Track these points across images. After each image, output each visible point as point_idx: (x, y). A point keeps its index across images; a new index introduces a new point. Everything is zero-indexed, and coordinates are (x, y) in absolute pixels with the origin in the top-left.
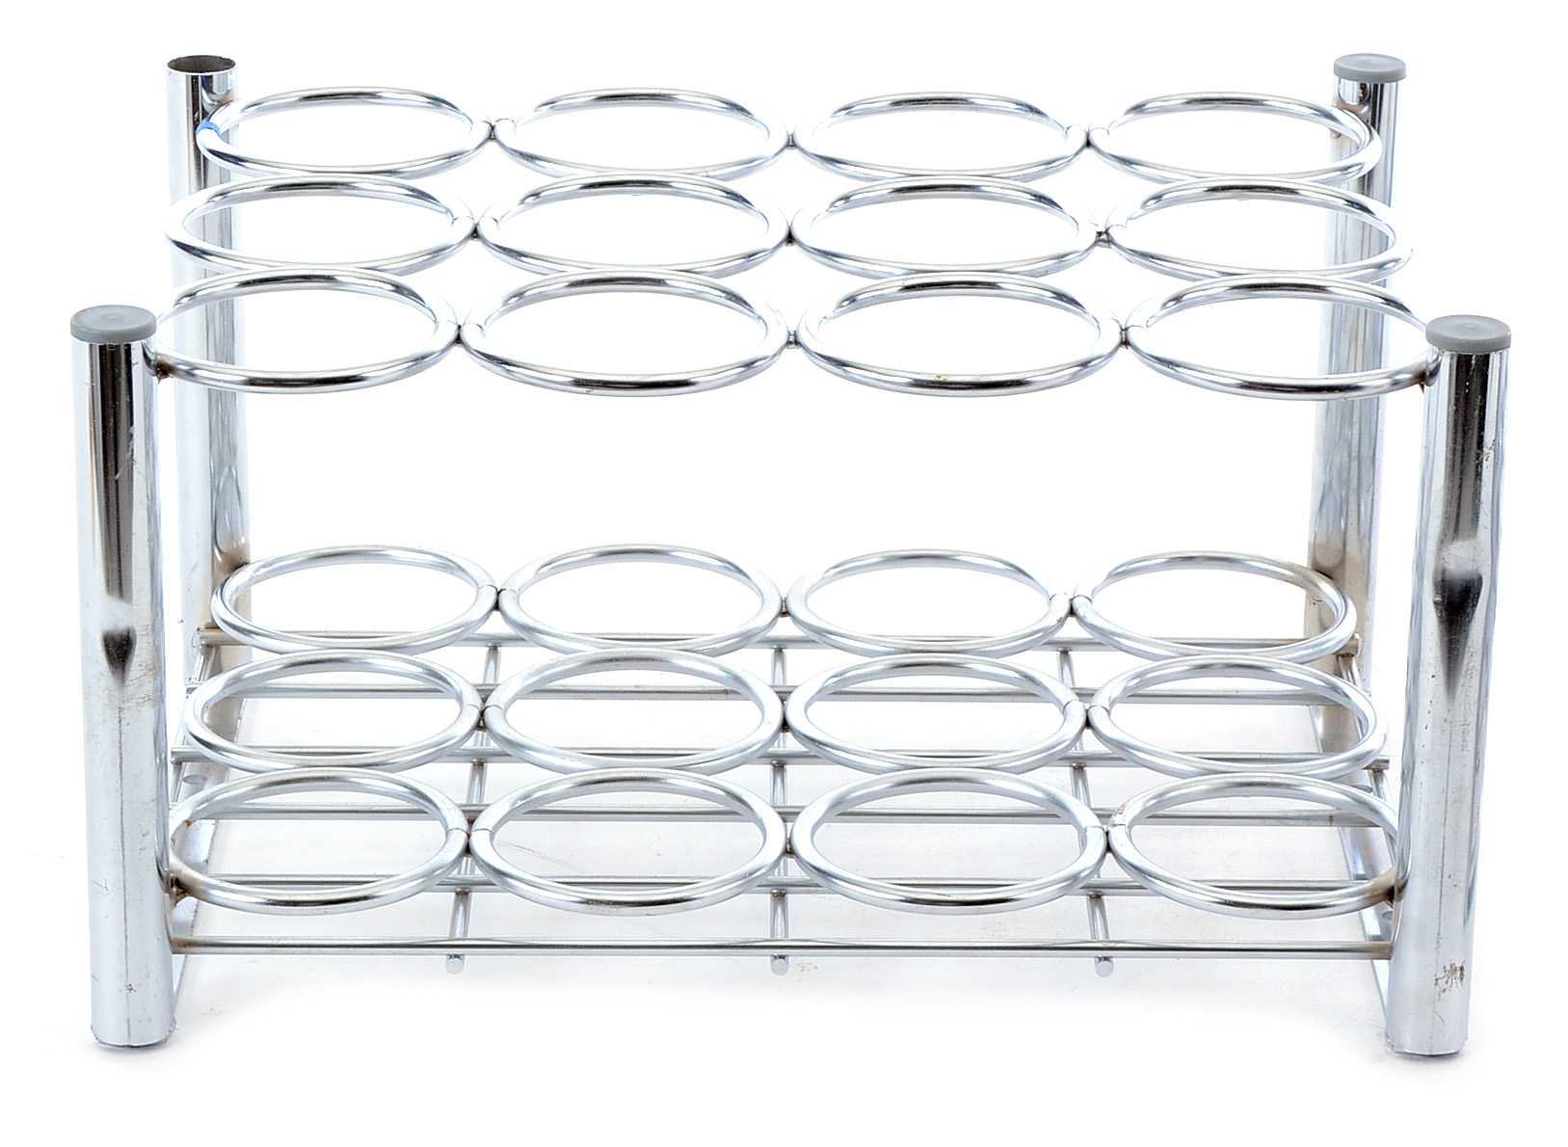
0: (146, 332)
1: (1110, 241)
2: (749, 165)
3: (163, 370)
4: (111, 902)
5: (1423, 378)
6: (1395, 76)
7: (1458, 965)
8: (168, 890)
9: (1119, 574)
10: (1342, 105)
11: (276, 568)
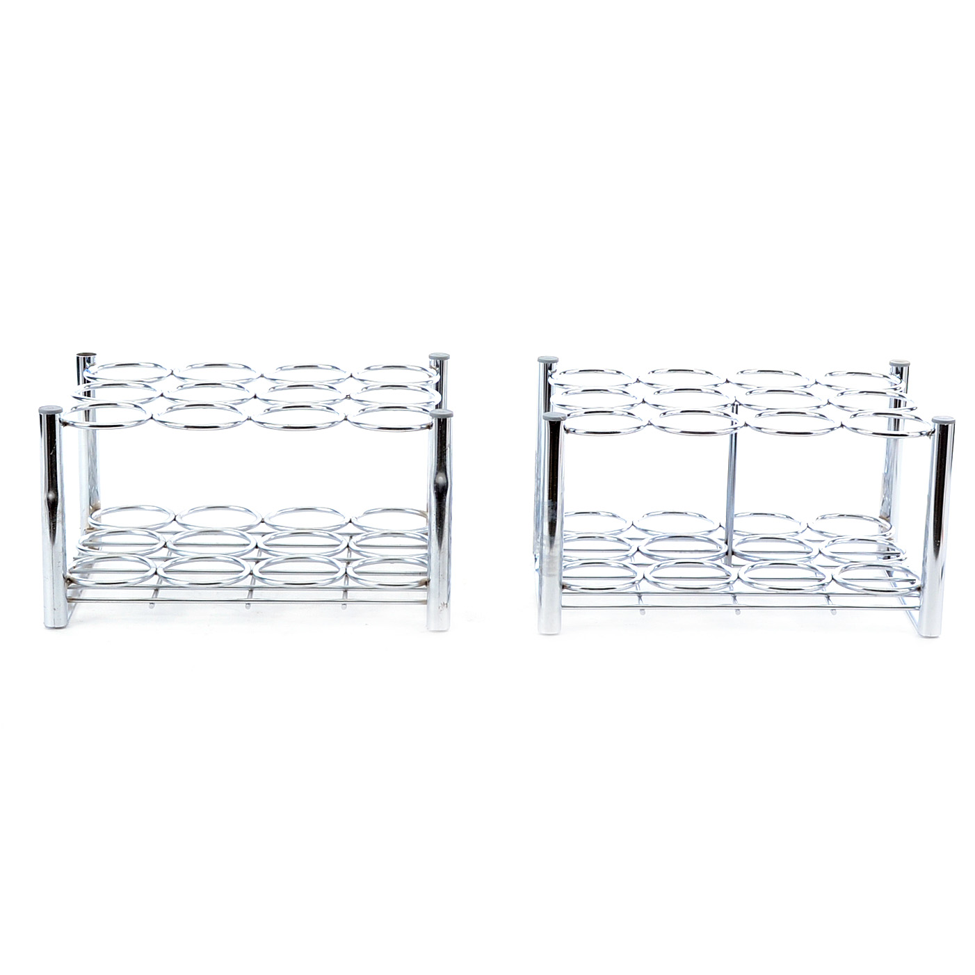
0: (60, 412)
1: (350, 398)
2: (249, 380)
3: (65, 424)
4: (49, 583)
5: (429, 427)
6: (447, 358)
7: (446, 603)
8: (66, 582)
9: (367, 513)
10: (431, 367)
11: (108, 511)
